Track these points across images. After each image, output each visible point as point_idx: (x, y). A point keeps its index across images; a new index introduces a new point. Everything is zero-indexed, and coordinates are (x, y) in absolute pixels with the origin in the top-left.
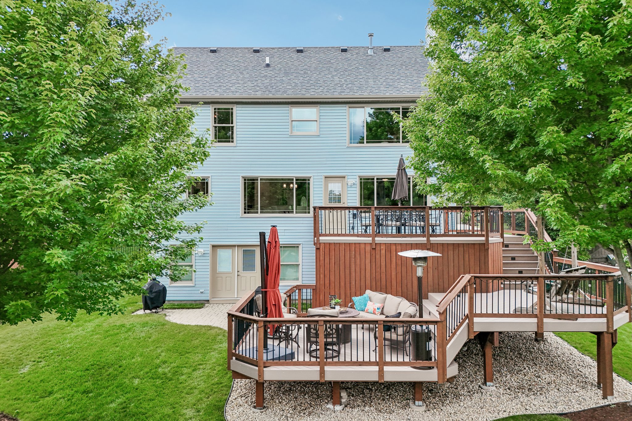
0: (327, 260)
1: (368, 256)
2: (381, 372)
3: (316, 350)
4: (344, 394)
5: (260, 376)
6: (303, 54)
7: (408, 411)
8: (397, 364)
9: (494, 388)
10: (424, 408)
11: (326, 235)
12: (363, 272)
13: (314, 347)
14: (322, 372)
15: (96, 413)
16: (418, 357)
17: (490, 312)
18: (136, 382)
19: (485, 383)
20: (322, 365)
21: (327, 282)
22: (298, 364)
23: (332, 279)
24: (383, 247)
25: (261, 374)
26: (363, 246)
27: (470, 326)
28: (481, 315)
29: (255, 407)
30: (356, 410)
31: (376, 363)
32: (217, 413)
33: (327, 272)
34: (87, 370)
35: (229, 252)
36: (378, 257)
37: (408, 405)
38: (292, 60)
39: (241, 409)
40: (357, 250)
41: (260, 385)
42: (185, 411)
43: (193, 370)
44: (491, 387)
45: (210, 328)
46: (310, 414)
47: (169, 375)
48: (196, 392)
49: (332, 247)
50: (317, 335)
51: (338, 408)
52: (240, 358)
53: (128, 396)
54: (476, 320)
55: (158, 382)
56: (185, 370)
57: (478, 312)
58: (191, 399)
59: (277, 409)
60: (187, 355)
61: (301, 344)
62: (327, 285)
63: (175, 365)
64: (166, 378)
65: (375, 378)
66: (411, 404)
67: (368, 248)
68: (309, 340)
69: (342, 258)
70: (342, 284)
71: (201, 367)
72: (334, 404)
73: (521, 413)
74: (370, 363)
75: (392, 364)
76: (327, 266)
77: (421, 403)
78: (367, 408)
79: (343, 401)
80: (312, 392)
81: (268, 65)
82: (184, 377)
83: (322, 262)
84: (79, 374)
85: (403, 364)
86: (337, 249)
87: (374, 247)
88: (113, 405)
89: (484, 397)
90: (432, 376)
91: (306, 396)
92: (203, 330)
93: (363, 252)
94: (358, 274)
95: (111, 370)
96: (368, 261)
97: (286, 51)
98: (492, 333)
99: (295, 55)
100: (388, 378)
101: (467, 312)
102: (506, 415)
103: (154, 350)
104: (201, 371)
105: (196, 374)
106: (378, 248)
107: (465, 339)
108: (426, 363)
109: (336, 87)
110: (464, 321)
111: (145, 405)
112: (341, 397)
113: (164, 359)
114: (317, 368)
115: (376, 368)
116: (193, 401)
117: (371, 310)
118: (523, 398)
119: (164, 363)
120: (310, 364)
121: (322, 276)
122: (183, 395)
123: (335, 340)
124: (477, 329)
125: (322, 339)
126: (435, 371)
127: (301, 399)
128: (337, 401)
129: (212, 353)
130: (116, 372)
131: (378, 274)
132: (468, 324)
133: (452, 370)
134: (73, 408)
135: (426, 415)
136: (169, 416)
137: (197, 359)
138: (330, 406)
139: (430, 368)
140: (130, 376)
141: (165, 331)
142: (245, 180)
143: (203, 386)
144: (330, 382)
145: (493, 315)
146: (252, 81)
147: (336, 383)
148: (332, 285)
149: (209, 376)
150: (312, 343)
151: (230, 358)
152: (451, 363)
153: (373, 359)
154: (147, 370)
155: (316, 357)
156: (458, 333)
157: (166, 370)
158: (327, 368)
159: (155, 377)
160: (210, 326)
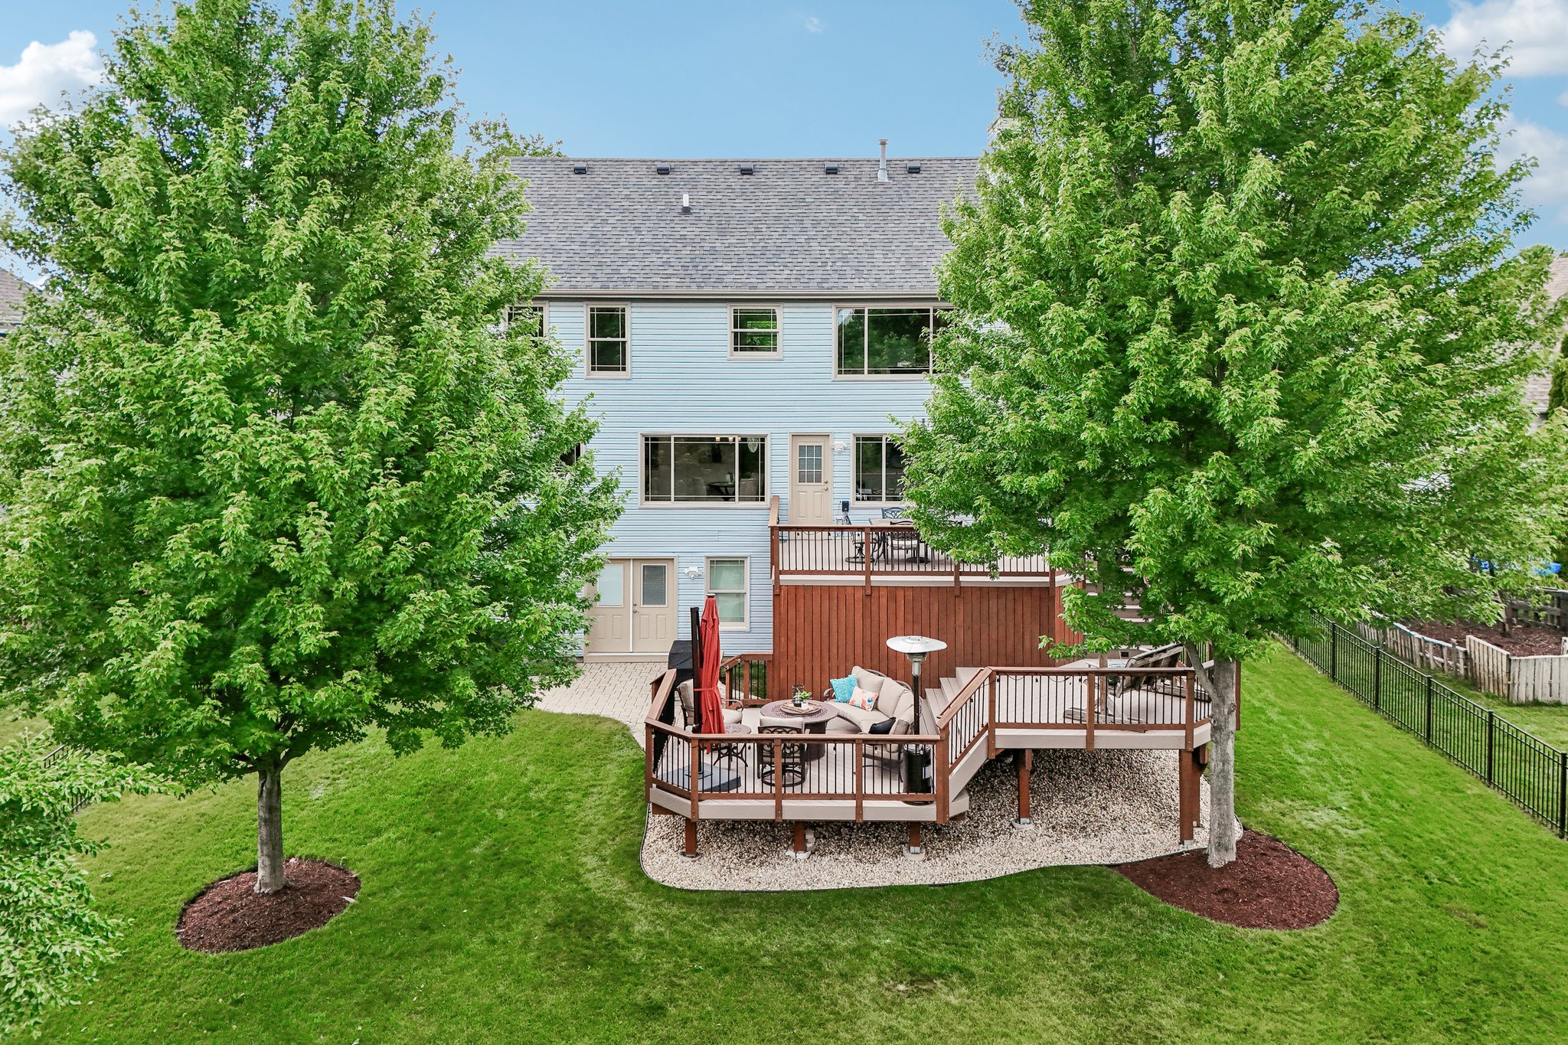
0: (792, 613)
1: (859, 606)
2: (859, 808)
3: (771, 772)
4: (810, 836)
5: (693, 813)
6: (753, 179)
7: (900, 860)
8: (882, 797)
9: (1032, 827)
10: (923, 856)
11: (790, 572)
12: (850, 632)
13: (768, 768)
14: (779, 808)
15: (458, 861)
16: (910, 788)
17: (1019, 721)
18: (501, 814)
19: (1018, 820)
20: (778, 797)
21: (792, 648)
22: (745, 796)
23: (800, 644)
24: (883, 593)
25: (695, 810)
26: (850, 591)
27: (991, 739)
28: (1007, 725)
29: (683, 854)
30: (826, 859)
31: (852, 797)
32: (630, 863)
33: (791, 634)
34: (419, 794)
35: (618, 568)
36: (875, 608)
37: (900, 852)
38: (733, 196)
39: (664, 857)
40: (843, 598)
41: (691, 826)
42: (584, 860)
43: (584, 796)
44: (1026, 826)
45: (598, 719)
46: (762, 864)
47: (548, 804)
48: (595, 830)
49: (801, 593)
50: (772, 754)
51: (802, 856)
52: (663, 786)
53: (495, 835)
54: (998, 732)
55: (534, 814)
56: (571, 796)
57: (1003, 720)
58: (588, 841)
59: (715, 856)
60: (569, 770)
61: (750, 762)
62: (792, 653)
63: (553, 786)
64: (546, 811)
65: (851, 816)
66: (905, 849)
67: (859, 595)
68: (761, 761)
69: (817, 610)
70: (817, 653)
71: (595, 790)
72: (796, 850)
73: (1058, 863)
74: (844, 796)
75: (874, 797)
76: (792, 622)
77: (917, 849)
78: (842, 856)
79: (809, 845)
80: (766, 831)
81: (686, 211)
82: (570, 806)
83: (784, 616)
84: (409, 800)
85: (890, 797)
86: (808, 596)
87: (869, 592)
88: (477, 850)
89: (1013, 839)
90: (928, 813)
91: (757, 838)
92: (588, 725)
93: (850, 601)
94: (842, 637)
95: (456, 794)
96: (859, 615)
97: (720, 169)
98: (1023, 751)
99: (736, 181)
100: (868, 817)
101: (986, 720)
102: (1035, 866)
103: (515, 761)
104: (596, 797)
105: (589, 801)
106: (875, 594)
107: (982, 760)
108: (921, 796)
109: (814, 267)
110: (981, 734)
111: (524, 850)
112: (806, 841)
113: (537, 777)
114: (773, 803)
115: (853, 803)
116: (593, 845)
117: (858, 702)
118: (1068, 842)
119: (537, 782)
120: (762, 796)
121: (783, 639)
122: (576, 835)
123: (797, 760)
124: (1000, 745)
125: (778, 760)
126: (933, 808)
127: (748, 841)
128: (800, 846)
129: (609, 767)
130: (464, 798)
131: (875, 636)
132: (988, 738)
133: (959, 805)
134: (421, 854)
135: (923, 865)
136: (564, 866)
137: (586, 777)
138: (790, 853)
139: (926, 803)
140: (489, 805)
141: (525, 725)
142: (647, 439)
143: (603, 821)
144: (790, 822)
145: (1024, 726)
146: (658, 252)
147: (798, 822)
148: (800, 653)
149: (610, 806)
150: (764, 764)
151: (648, 786)
152: (960, 794)
153: (849, 791)
154: (511, 794)
155: (771, 785)
156: (971, 752)
157: (542, 796)
158: (785, 803)
159: (528, 806)
160: (597, 717)
